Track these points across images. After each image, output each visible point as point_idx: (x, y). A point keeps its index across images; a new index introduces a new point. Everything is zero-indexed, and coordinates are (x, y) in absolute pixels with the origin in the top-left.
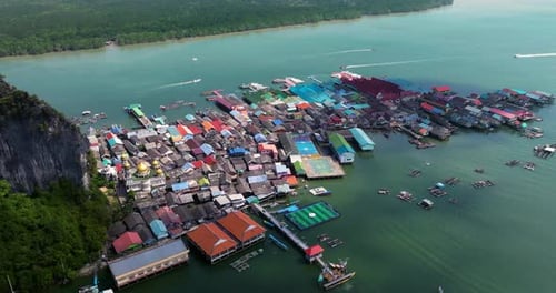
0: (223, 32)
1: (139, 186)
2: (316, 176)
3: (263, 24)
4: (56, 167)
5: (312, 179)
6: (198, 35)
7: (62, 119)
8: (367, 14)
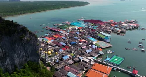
0: (35, 12)
1: (50, 60)
2: (105, 47)
3: (46, 10)
4: (26, 57)
5: (104, 48)
6: (27, 13)
7: (30, 33)
8: (72, 6)
